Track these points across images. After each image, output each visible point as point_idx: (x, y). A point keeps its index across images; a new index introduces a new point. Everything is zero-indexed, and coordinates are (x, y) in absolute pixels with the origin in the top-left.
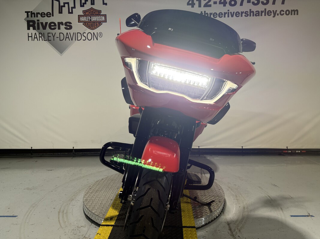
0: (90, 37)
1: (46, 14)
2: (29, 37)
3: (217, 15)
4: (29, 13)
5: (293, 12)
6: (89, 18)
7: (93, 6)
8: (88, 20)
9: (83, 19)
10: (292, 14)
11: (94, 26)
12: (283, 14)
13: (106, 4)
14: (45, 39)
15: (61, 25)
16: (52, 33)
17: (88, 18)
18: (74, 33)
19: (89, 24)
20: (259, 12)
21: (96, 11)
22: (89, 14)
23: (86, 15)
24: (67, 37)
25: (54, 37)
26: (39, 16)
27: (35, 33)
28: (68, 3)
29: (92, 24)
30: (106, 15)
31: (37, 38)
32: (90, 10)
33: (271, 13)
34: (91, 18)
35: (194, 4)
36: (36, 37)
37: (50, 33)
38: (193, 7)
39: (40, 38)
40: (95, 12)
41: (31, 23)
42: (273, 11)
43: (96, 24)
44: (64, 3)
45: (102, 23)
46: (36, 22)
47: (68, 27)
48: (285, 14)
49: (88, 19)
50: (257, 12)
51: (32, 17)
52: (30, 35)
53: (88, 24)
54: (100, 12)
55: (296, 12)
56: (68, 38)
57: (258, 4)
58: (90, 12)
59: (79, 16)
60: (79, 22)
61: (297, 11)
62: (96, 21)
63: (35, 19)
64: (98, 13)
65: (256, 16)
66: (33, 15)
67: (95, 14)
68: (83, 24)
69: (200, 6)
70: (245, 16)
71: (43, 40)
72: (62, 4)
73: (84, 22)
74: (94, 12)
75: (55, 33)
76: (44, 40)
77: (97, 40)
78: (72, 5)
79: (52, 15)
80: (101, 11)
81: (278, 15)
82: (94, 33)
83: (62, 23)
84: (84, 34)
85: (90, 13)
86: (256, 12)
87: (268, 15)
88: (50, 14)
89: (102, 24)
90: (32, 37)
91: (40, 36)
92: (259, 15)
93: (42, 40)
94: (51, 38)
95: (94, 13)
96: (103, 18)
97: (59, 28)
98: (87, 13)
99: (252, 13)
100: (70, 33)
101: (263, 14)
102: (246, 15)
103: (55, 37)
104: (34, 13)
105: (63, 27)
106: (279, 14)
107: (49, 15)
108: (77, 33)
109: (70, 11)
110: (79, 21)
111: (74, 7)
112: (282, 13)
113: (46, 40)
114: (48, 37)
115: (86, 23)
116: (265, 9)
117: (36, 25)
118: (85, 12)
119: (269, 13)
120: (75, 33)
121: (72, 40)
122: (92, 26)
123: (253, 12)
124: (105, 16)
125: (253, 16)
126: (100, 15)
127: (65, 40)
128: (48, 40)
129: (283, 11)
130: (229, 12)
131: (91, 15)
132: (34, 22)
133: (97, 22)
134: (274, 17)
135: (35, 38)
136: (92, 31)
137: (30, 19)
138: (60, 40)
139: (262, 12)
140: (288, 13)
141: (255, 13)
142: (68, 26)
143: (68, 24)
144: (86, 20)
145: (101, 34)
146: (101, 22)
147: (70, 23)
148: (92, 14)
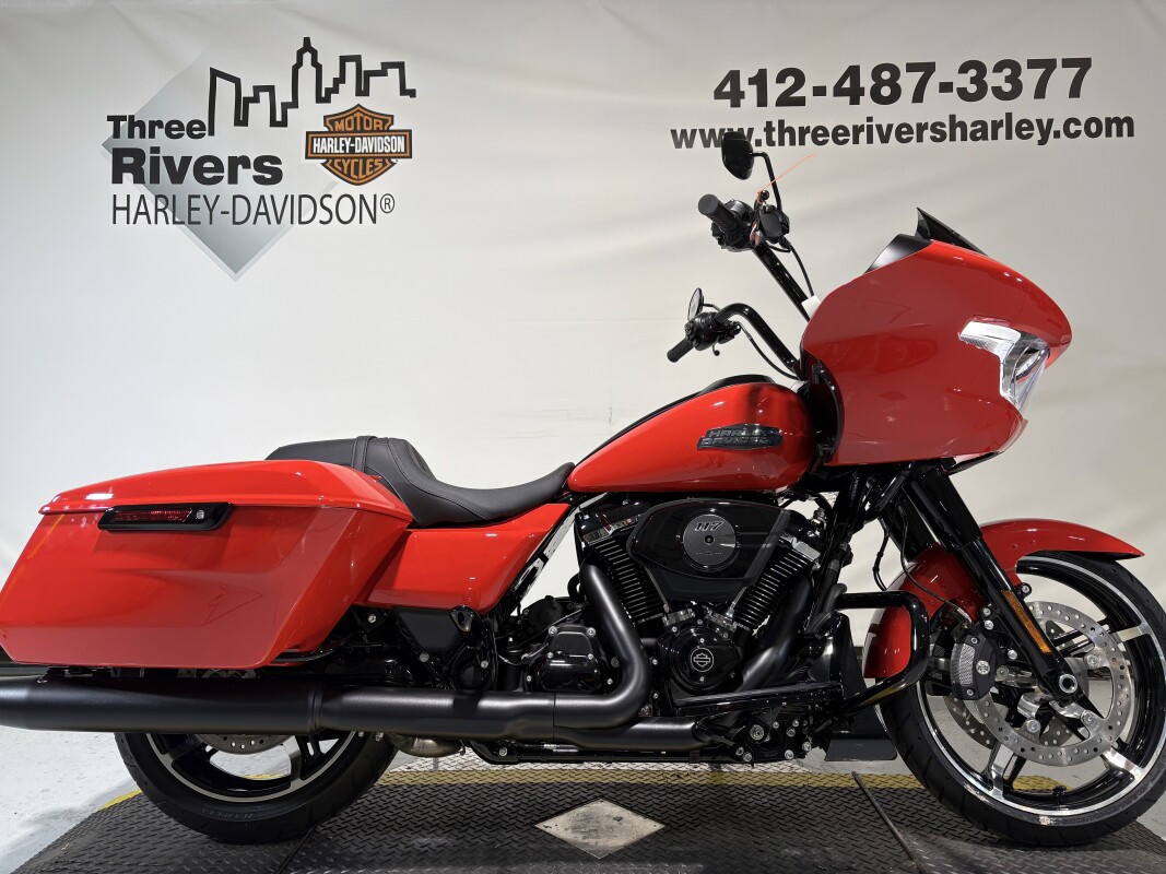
0: (345, 213)
1: (185, 125)
2: (115, 209)
3: (826, 133)
4: (122, 123)
5: (1114, 126)
6: (348, 143)
7: (364, 101)
8: (344, 148)
9: (322, 146)
10: (1109, 134)
11: (364, 172)
12: (1078, 133)
13: (412, 93)
14: (177, 220)
15: (240, 167)
16: (205, 197)
17: (344, 142)
18: (287, 197)
19: (346, 165)
20: (984, 124)
21: (373, 118)
22: (348, 129)
23: (334, 132)
24: (262, 210)
25: (211, 210)
26: (159, 132)
27: (142, 197)
28: (271, 89)
29: (357, 164)
30: (410, 131)
31: (146, 213)
32: (352, 114)
33: (1031, 127)
34: (353, 141)
35: (742, 95)
36: (142, 209)
37: (199, 197)
38: (735, 104)
39: (161, 214)
40: (370, 119)
41: (128, 160)
42: (1039, 122)
43: (371, 163)
44: (257, 89)
45: (394, 160)
46: (148, 155)
47: (268, 176)
48: (1083, 133)
49: (341, 145)
50: (979, 127)
51: (131, 135)
52: (121, 203)
53: (340, 164)
54: (387, 120)
55: (1125, 126)
56: (266, 213)
57: (979, 95)
58: (350, 121)
59: (311, 136)
60: (307, 157)
61: (1129, 121)
62: (373, 152)
63: (145, 144)
64: (380, 126)
65: (974, 138)
66: (137, 130)
67: (370, 128)
68: (323, 164)
69: (762, 102)
70: (934, 139)
71: (170, 221)
72: (247, 92)
73: (328, 159)
74: (368, 121)
75: (218, 197)
76: (174, 222)
77: (374, 221)
78: (284, 95)
79: (207, 132)
80: (392, 116)
81: (1057, 134)
82: (362, 197)
83: (245, 161)
84: (327, 202)
85: (350, 126)
86: (974, 124)
87: (1021, 136)
88: (202, 127)
89: (393, 164)
90: (127, 209)
91: (161, 206)
92: (984, 137)
93: (167, 223)
94: (202, 215)
95: (368, 125)
96: (400, 143)
97: (233, 179)
98: (339, 126)
99: (958, 130)
100: (272, 197)
101: (1002, 132)
102: (938, 136)
103: (216, 212)
104: (141, 124)
105: (246, 175)
106: (1062, 134)
107: (195, 130)
108: (301, 197)
109: (279, 118)
110: (310, 154)
111: (294, 104)
112: (1073, 128)
113: (183, 223)
114: (190, 209)
115: (336, 161)
116: (1009, 116)
117: (146, 167)
118: (332, 122)
119: (1022, 129)
120: (292, 197)
121: (279, 222)
122: (356, 173)
123: (963, 125)
124: (407, 135)
125: (964, 138)
126: (388, 130)
127: (255, 223)
128: (190, 222)
129: (1077, 122)
130: (874, 123)
131: (355, 131)
132: (138, 154)
133: (374, 158)
134: (1042, 142)
135: (138, 213)
136: (356, 191)
137: (125, 142)
138: (235, 223)
139: (996, 125)
140: (1093, 128)
141: (970, 129)
142: (267, 170)
143: (267, 164)
144: (336, 151)
145: (389, 200)
146: (389, 158)
147: (276, 160)
148: (359, 129)
